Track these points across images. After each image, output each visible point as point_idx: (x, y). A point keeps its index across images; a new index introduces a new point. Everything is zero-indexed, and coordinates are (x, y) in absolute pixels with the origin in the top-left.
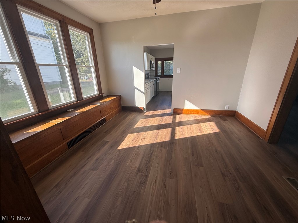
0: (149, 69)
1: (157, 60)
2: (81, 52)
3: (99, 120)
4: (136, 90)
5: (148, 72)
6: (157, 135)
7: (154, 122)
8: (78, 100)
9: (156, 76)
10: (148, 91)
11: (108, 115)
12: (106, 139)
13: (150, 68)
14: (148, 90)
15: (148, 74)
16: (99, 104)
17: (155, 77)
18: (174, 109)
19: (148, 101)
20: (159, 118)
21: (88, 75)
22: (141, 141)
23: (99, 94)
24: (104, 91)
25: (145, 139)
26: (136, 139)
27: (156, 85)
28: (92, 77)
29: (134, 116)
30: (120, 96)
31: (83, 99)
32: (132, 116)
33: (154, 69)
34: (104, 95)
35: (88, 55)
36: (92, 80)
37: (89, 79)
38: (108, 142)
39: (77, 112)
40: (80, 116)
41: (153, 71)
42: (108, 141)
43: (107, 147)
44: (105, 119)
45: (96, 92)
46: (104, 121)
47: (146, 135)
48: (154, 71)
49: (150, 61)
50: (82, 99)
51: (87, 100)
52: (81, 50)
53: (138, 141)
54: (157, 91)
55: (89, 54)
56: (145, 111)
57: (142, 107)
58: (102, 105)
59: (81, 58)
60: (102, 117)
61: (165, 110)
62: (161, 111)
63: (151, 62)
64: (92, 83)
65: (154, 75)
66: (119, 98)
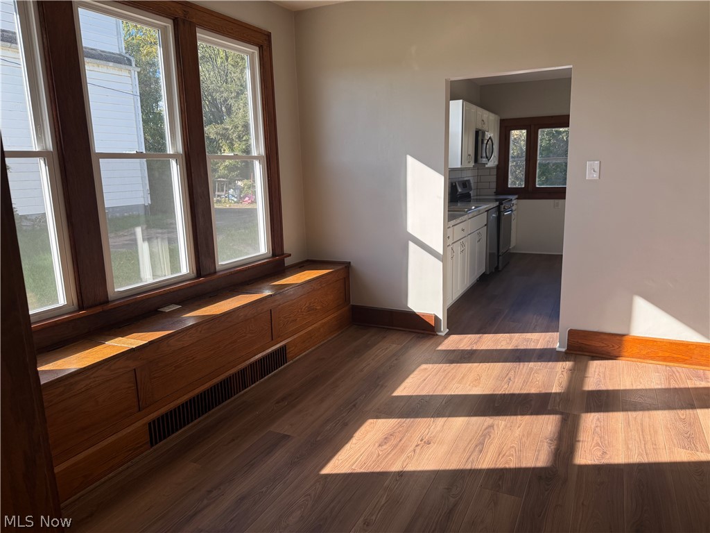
0: (472, 164)
1: (506, 128)
2: (226, 100)
3: (264, 353)
4: (411, 245)
5: (467, 176)
6: (485, 436)
7: (478, 380)
8: (199, 275)
9: (502, 189)
10: (459, 249)
11: (295, 336)
12: (282, 426)
13: (476, 161)
14: (458, 247)
15: (465, 184)
16: (267, 293)
17: (497, 193)
18: (573, 334)
19: (458, 291)
20: (498, 367)
21: (240, 183)
22: (414, 450)
23: (274, 255)
24: (289, 244)
25: (433, 447)
26: (393, 442)
27: (499, 227)
28: (254, 193)
29: (394, 347)
30: (347, 266)
31: (215, 272)
32: (387, 347)
33: (493, 162)
34: (288, 261)
35: (246, 112)
36: (252, 202)
37: (241, 199)
38: (286, 437)
39: (191, 317)
40: (200, 329)
41: (490, 168)
42: (289, 436)
43: (280, 456)
44: (283, 348)
45: (262, 247)
46: (280, 357)
47: (438, 428)
48: (494, 172)
49: (477, 133)
50: (212, 271)
51: (231, 274)
52: (225, 95)
53: (402, 451)
54: (502, 251)
55: (249, 110)
56: (444, 329)
57: (429, 316)
58: (278, 297)
59: (222, 123)
60: (273, 340)
61: (529, 335)
62: (511, 339)
63: (479, 135)
64: (252, 213)
65: (494, 185)
66: (345, 273)
